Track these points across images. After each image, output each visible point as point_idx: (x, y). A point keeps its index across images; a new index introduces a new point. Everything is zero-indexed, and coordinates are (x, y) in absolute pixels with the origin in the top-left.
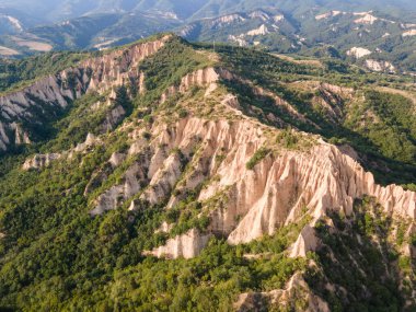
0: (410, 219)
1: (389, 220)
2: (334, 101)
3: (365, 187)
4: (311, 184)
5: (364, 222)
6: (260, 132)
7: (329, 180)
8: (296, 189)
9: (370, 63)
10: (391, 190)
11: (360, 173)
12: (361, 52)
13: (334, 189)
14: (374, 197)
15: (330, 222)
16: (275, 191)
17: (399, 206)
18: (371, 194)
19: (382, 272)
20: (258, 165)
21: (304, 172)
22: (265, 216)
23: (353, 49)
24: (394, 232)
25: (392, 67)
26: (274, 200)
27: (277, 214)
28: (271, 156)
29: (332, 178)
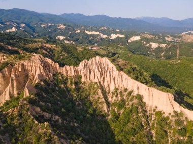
0: (73, 76)
1: (67, 79)
2: (48, 50)
3: (56, 69)
4: (33, 72)
5: (57, 81)
6: (5, 57)
7: (39, 67)
8: (27, 76)
9: (66, 42)
10: (66, 68)
11: (53, 64)
12: (62, 38)
13: (42, 71)
14: (60, 72)
15: (42, 83)
16: (14, 78)
17: (69, 73)
18: (59, 71)
19: (67, 96)
20: (4, 70)
21: (29, 68)
22: (11, 91)
23: (58, 37)
24: (69, 82)
25: (74, 43)
26: (15, 82)
27: (18, 88)
28: (11, 65)
29: (41, 67)
